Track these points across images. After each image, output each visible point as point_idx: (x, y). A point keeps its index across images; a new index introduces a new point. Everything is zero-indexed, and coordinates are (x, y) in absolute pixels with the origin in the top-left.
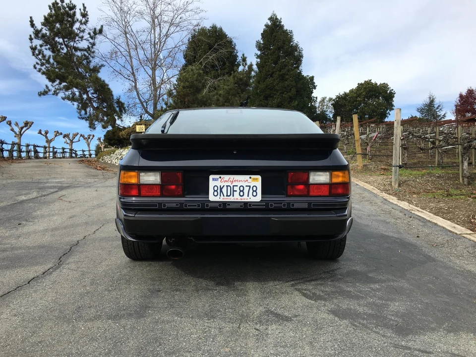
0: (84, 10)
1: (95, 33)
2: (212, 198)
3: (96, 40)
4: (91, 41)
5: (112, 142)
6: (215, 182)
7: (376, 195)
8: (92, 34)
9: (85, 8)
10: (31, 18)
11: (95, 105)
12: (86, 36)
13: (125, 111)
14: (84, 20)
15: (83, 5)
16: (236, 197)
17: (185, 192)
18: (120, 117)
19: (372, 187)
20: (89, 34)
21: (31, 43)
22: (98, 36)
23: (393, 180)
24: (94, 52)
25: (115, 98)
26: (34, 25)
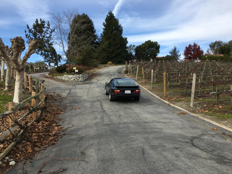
0: (48, 23)
1: (52, 31)
2: (125, 93)
3: (52, 34)
4: (50, 34)
5: (59, 71)
6: (126, 91)
7: (146, 91)
8: (51, 31)
9: (49, 23)
10: (27, 25)
11: (50, 56)
12: (49, 32)
13: (62, 59)
14: (48, 27)
15: (48, 21)
16: (128, 93)
17: (122, 92)
18: (60, 61)
19: (146, 89)
20: (50, 32)
21: (26, 33)
22: (53, 32)
23: (151, 87)
24: (51, 38)
25: (57, 54)
26: (29, 28)
